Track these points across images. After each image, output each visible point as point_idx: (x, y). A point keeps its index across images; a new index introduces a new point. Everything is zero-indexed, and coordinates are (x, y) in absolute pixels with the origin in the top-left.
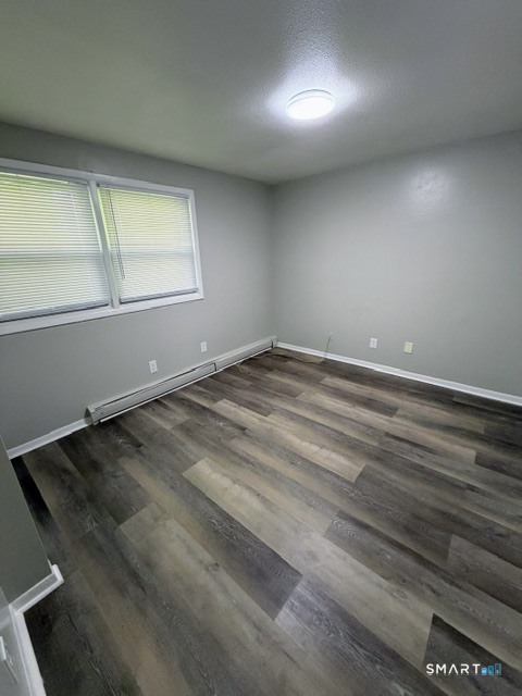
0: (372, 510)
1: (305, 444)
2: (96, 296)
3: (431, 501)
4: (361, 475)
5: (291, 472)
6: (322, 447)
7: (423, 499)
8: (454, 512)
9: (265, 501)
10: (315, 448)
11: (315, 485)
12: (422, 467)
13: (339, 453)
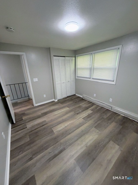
0: (44, 129)
1: (68, 124)
2: (88, 76)
3: (37, 142)
4: (53, 131)
5: (60, 119)
6: (66, 127)
7: (39, 141)
8: (32, 145)
9: (56, 115)
10: (66, 125)
11: (55, 122)
12: (46, 149)
13: (62, 129)
